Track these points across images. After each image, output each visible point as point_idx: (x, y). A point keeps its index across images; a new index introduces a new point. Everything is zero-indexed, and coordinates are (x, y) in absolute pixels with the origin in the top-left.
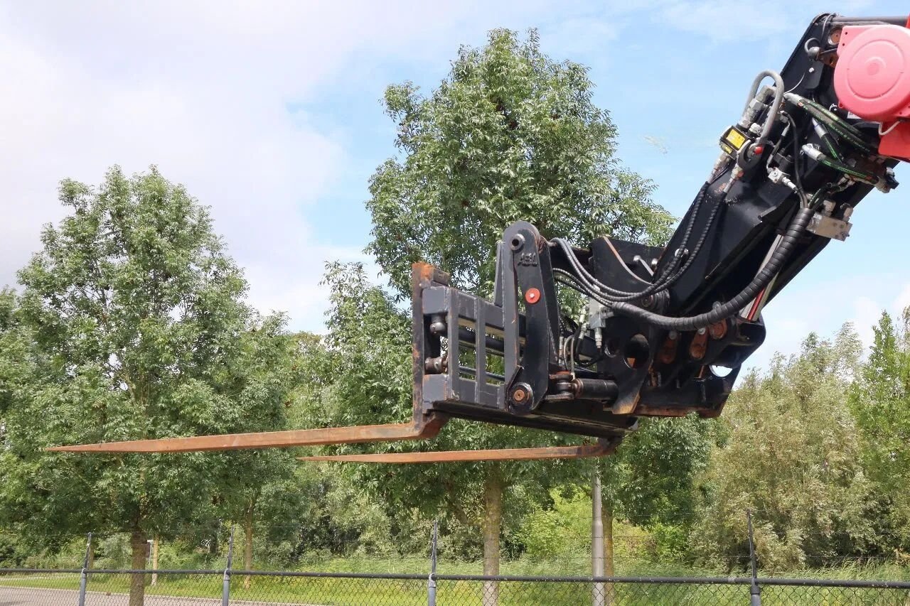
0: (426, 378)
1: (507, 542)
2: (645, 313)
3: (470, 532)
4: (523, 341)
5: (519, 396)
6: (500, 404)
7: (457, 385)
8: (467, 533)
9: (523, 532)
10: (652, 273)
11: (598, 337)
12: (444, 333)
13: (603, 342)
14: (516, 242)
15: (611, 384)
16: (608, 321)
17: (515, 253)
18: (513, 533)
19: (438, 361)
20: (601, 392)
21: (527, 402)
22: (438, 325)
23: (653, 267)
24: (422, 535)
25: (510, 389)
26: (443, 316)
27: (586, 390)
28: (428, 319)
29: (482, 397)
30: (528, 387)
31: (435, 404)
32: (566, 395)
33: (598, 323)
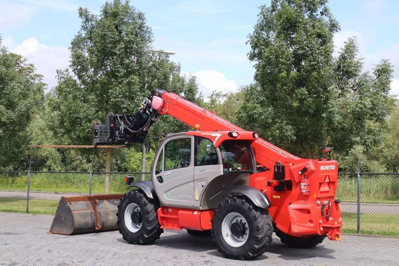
0: (95, 139)
1: (119, 167)
2: (129, 129)
3: (101, 162)
4: (111, 131)
5: (109, 141)
6: (106, 142)
7: (100, 140)
8: (100, 162)
9: (127, 162)
10: (132, 120)
11: (123, 131)
12: (98, 132)
13: (123, 132)
14: (110, 116)
15: (124, 139)
16: (124, 129)
17: (110, 118)
18: (122, 163)
19: (97, 136)
20: (122, 140)
21: (111, 142)
22: (97, 131)
23: (132, 119)
24: (78, 162)
25: (108, 140)
26: (98, 130)
27: (120, 140)
28: (96, 130)
29: (104, 141)
30: (111, 139)
31: (96, 143)
32: (117, 141)
33: (123, 129)
